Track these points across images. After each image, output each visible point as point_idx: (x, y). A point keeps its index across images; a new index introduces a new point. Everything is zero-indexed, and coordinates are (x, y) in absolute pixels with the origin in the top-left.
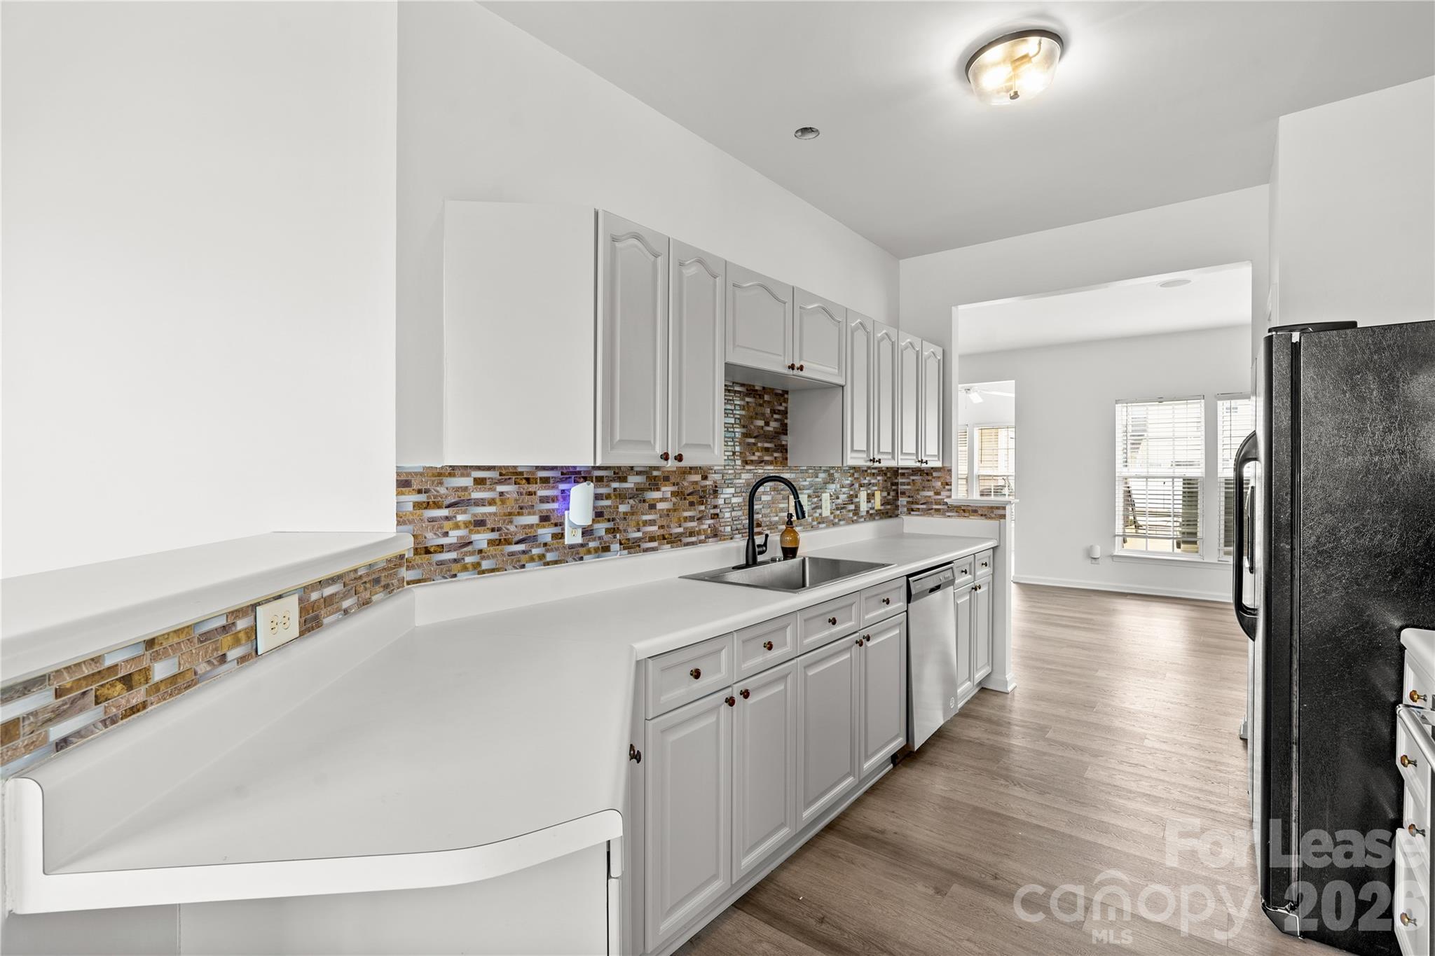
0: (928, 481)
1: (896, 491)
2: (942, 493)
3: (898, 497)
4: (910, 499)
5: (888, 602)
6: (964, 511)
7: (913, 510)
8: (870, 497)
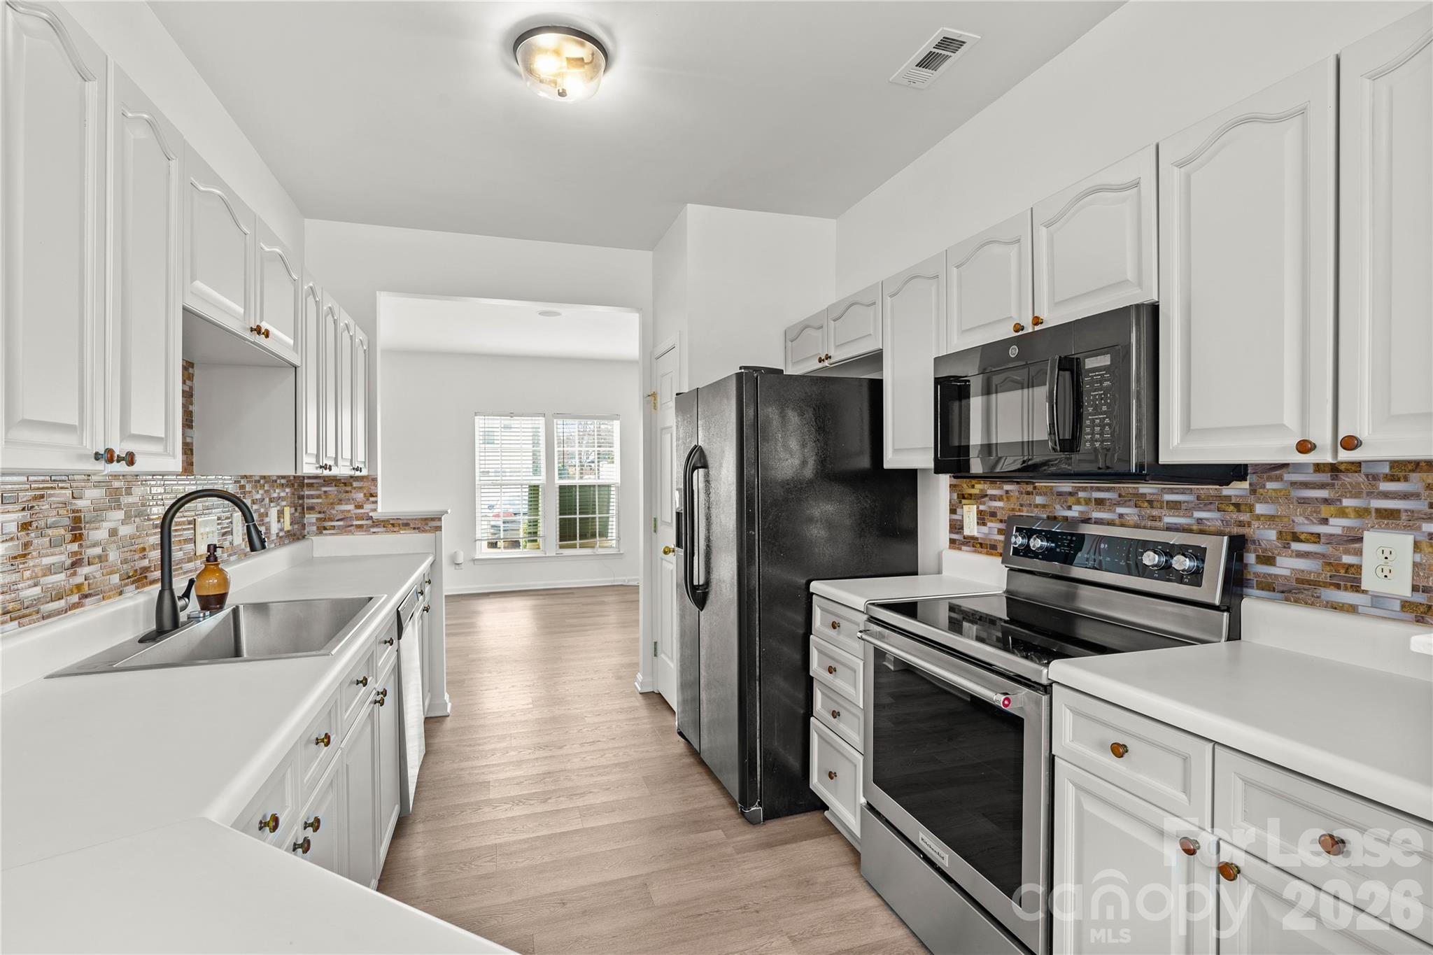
0: (347, 492)
1: (302, 506)
2: (365, 506)
3: (304, 513)
4: (321, 516)
6: (393, 525)
7: (325, 529)
8: (281, 514)
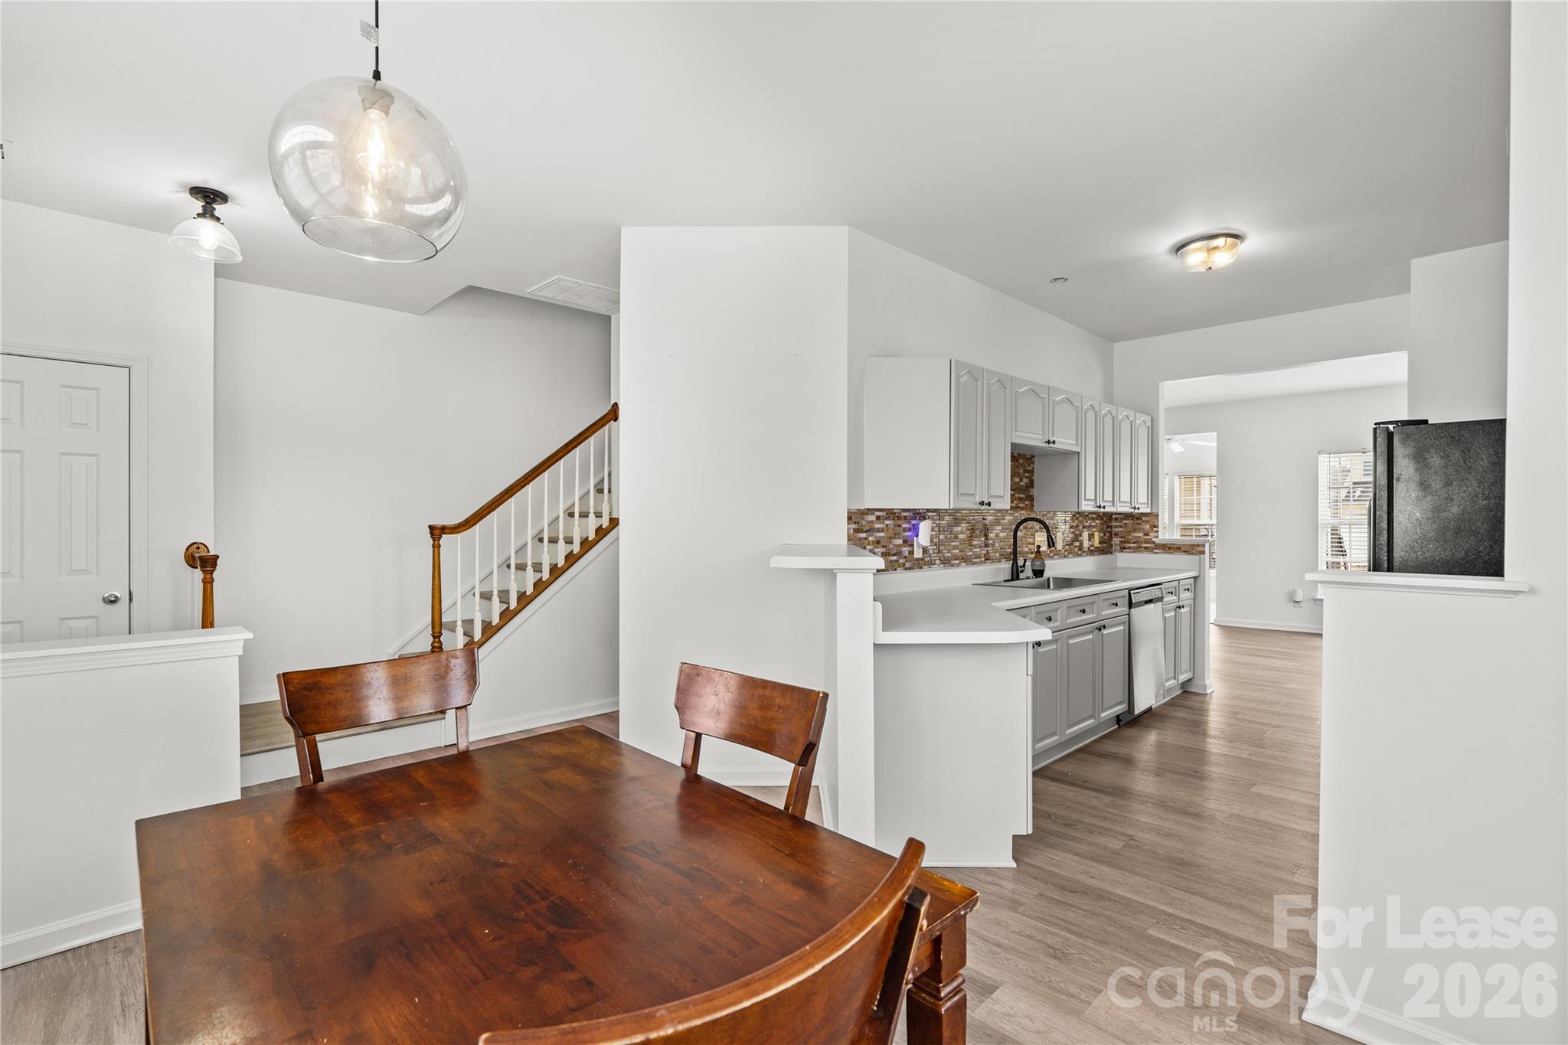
0: (1138, 524)
1: (1111, 532)
2: (1150, 534)
3: (1112, 537)
4: (1123, 539)
5: (1116, 605)
6: (1169, 548)
7: (1125, 548)
8: (1091, 537)
